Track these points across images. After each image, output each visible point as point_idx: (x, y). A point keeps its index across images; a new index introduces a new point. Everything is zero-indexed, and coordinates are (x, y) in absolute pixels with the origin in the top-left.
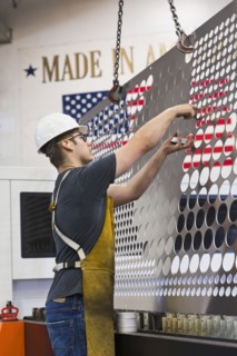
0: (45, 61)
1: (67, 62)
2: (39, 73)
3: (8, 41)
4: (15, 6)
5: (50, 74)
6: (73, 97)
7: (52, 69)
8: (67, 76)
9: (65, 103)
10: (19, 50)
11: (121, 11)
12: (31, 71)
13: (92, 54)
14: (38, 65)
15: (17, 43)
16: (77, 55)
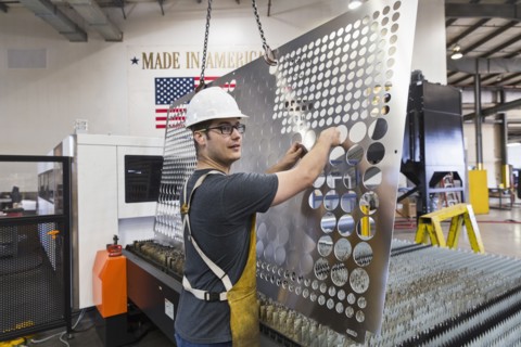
0: (144, 55)
1: (158, 57)
2: (140, 62)
3: (120, 40)
4: (125, 18)
5: (148, 64)
6: (161, 79)
7: (148, 61)
8: (158, 66)
9: (157, 83)
10: (128, 47)
11: (208, 23)
12: (135, 61)
13: (174, 54)
14: (140, 57)
15: (126, 42)
16: (165, 54)
